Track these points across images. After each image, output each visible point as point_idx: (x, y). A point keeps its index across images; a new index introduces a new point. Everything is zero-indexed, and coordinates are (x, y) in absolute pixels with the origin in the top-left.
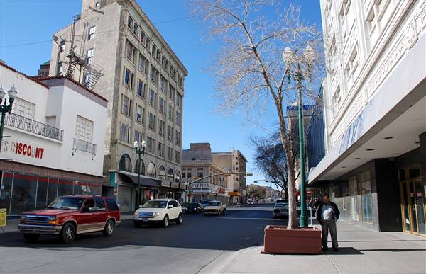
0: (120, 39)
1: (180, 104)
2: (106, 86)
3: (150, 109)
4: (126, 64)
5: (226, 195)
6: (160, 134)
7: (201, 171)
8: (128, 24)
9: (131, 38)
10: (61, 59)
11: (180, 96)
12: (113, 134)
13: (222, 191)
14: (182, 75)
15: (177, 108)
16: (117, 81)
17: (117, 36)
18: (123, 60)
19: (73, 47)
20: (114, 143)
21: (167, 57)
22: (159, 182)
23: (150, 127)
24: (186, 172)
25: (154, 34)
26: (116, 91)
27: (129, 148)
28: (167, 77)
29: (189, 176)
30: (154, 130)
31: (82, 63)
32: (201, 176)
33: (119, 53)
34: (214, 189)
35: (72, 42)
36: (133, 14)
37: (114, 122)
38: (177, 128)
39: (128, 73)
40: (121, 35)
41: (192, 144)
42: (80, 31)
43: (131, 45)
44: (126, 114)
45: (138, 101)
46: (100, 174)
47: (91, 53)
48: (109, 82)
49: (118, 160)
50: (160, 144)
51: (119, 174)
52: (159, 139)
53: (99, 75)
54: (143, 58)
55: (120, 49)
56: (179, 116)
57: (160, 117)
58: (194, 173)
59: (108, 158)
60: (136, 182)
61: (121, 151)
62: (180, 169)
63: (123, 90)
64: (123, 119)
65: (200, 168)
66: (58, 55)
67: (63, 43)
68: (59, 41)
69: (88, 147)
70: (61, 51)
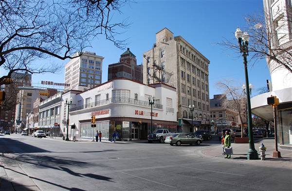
0: (178, 58)
1: (207, 80)
2: (173, 81)
3: (193, 87)
4: (181, 69)
5: (237, 126)
6: (199, 98)
7: (220, 114)
8: (180, 49)
9: (182, 56)
10: (149, 66)
11: (207, 75)
12: (179, 102)
13: (234, 124)
14: (207, 64)
15: (206, 83)
16: (178, 78)
17: (176, 56)
18: (180, 67)
19: (154, 61)
20: (179, 106)
21: (199, 58)
22: (200, 122)
23: (194, 96)
24: (213, 114)
25: (192, 49)
26: (178, 82)
27: (186, 109)
28: (199, 68)
29: (214, 116)
30: (196, 97)
31: (161, 69)
32: (221, 116)
33: (178, 65)
34: (230, 123)
35: (153, 58)
36: (182, 44)
37: (179, 96)
38: (206, 93)
39: (182, 72)
40: (178, 56)
42: (157, 53)
43: (183, 59)
44: (183, 92)
45: (188, 84)
46: (176, 121)
47: (164, 64)
48: (174, 78)
49: (182, 113)
50: (199, 103)
51: (183, 120)
52: (198, 100)
53: (171, 75)
54: (188, 63)
55: (178, 62)
56: (207, 86)
57: (198, 89)
58: (217, 115)
59: (178, 113)
60: (191, 123)
61: (183, 109)
62: (210, 114)
63: (181, 81)
64: (182, 95)
65: (221, 112)
66: (147, 64)
67: (148, 58)
68: (146, 57)
69: (171, 110)
70: (148, 62)
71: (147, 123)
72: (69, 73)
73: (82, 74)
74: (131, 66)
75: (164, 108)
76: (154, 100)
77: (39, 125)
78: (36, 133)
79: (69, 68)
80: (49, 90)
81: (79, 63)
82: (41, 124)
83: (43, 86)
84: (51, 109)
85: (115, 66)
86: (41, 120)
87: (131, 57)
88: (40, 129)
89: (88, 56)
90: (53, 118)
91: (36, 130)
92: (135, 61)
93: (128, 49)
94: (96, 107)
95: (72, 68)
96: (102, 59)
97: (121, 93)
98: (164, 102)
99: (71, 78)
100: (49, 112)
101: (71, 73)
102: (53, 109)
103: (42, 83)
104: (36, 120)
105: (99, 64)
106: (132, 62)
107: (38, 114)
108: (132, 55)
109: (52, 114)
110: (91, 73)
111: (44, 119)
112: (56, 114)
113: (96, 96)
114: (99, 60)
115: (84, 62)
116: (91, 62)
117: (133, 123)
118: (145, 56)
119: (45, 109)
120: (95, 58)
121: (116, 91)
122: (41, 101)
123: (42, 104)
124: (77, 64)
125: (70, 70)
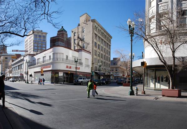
0: (93, 34)
1: (110, 48)
2: (90, 48)
3: (101, 52)
4: (95, 41)
5: (125, 77)
6: (104, 59)
7: (116, 69)
8: (95, 28)
9: (96, 32)
10: (75, 38)
11: (110, 46)
12: (93, 61)
13: (123, 75)
14: (110, 38)
15: (109, 50)
16: (93, 46)
17: (92, 32)
18: (94, 40)
19: (78, 35)
20: (93, 64)
21: (106, 34)
22: (104, 73)
23: (102, 58)
24: (112, 69)
25: (102, 29)
26: (93, 49)
27: (97, 65)
28: (106, 41)
29: (113, 70)
30: (103, 58)
31: (82, 40)
32: (117, 71)
33: (93, 38)
34: (121, 75)
35: (78, 33)
36: (96, 24)
37: (93, 58)
38: (109, 56)
39: (95, 43)
40: (93, 32)
41: (113, 58)
42: (80, 30)
43: (96, 34)
44: (95, 55)
45: (98, 51)
46: (90, 72)
47: (84, 37)
48: (90, 46)
49: (94, 68)
50: (104, 62)
51: (95, 72)
52: (104, 61)
53: (88, 44)
54: (99, 37)
55: (93, 36)
56: (110, 52)
57: (104, 54)
58: (114, 69)
59: (92, 68)
60: (99, 74)
61: (95, 65)
62: (110, 69)
63: (94, 48)
64: (95, 57)
65: (116, 68)
66: (74, 37)
67: (75, 33)
68: (74, 32)
69: (88, 66)
70: (75, 35)
71: (73, 74)
72: (27, 44)
73: (35, 44)
74: (64, 38)
75: (84, 64)
76: (78, 60)
77: (12, 75)
78: (11, 79)
79: (27, 41)
80: (17, 55)
81: (33, 37)
82: (13, 74)
83: (13, 53)
84: (18, 66)
85: (54, 38)
86: (13, 72)
87: (64, 32)
88: (13, 77)
89: (38, 33)
90: (19, 71)
91: (11, 78)
92: (67, 35)
93: (62, 27)
94: (44, 63)
95: (28, 41)
96: (46, 34)
97: (58, 55)
98: (83, 61)
99: (28, 47)
100: (17, 67)
101: (28, 44)
102: (19, 66)
103: (12, 51)
104: (10, 72)
105: (45, 37)
106: (65, 36)
107: (11, 69)
108: (65, 31)
109: (19, 69)
110: (40, 43)
111: (15, 72)
112: (21, 68)
113: (43, 57)
114: (44, 35)
115: (35, 36)
116: (40, 36)
117: (65, 73)
118: (72, 32)
119: (15, 66)
120: (42, 33)
121: (55, 54)
122: (12, 62)
123: (13, 63)
124: (32, 38)
125: (27, 42)
